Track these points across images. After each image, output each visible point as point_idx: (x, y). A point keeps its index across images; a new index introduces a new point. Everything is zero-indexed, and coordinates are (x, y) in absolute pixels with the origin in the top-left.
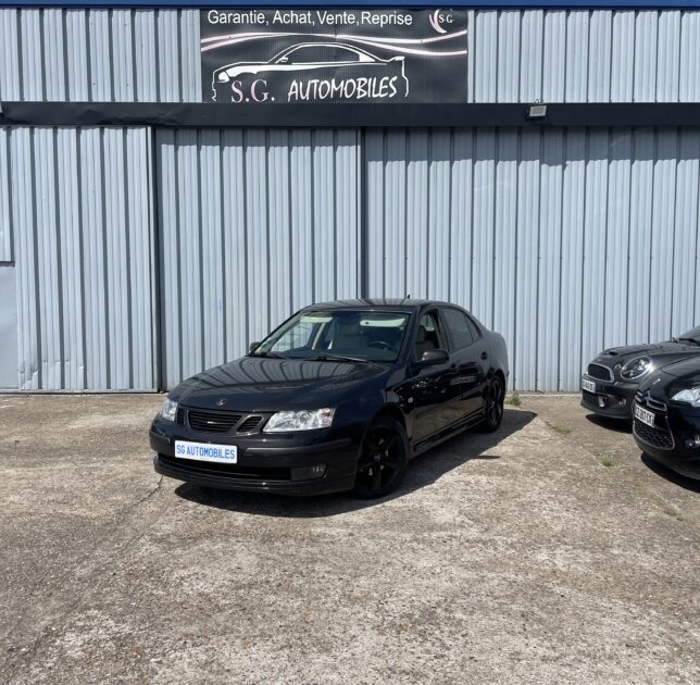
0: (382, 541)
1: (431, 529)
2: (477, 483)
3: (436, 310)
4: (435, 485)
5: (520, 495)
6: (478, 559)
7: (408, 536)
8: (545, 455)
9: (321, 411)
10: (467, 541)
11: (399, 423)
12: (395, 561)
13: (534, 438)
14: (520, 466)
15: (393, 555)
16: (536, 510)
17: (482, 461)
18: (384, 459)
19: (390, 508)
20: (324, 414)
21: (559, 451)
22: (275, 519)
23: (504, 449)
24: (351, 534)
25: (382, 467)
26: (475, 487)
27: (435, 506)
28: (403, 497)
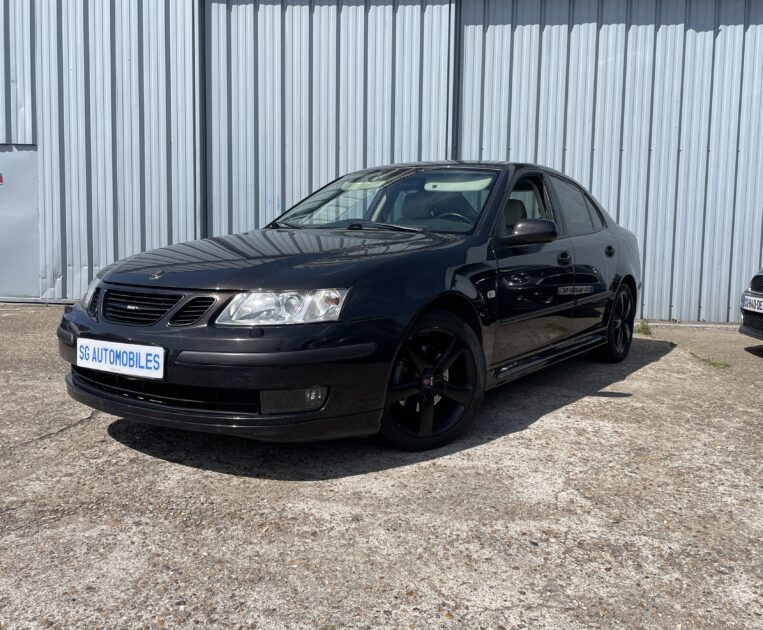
0: (411, 536)
1: (511, 514)
2: (596, 432)
3: (541, 175)
4: (526, 433)
5: (671, 455)
6: (603, 593)
7: (464, 527)
8: (699, 395)
9: (323, 293)
10: (580, 545)
11: (468, 328)
12: (424, 588)
13: (678, 373)
14: (663, 410)
15: (425, 572)
16: (705, 484)
17: (603, 399)
18: (440, 386)
19: (444, 470)
20: (328, 300)
21: (721, 391)
22: (236, 480)
23: (636, 385)
24: (357, 519)
25: (437, 399)
26: (595, 439)
27: (524, 468)
28: (469, 450)
